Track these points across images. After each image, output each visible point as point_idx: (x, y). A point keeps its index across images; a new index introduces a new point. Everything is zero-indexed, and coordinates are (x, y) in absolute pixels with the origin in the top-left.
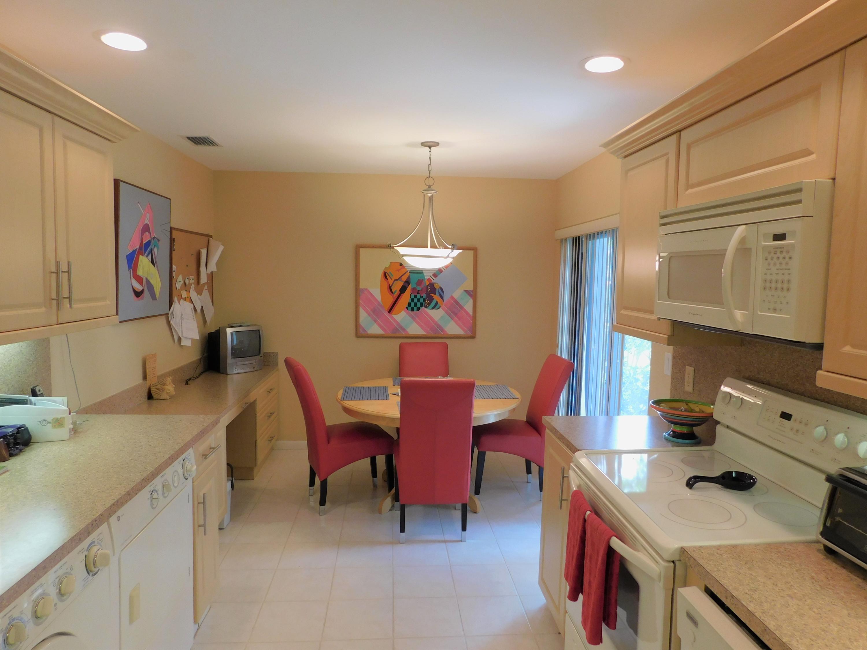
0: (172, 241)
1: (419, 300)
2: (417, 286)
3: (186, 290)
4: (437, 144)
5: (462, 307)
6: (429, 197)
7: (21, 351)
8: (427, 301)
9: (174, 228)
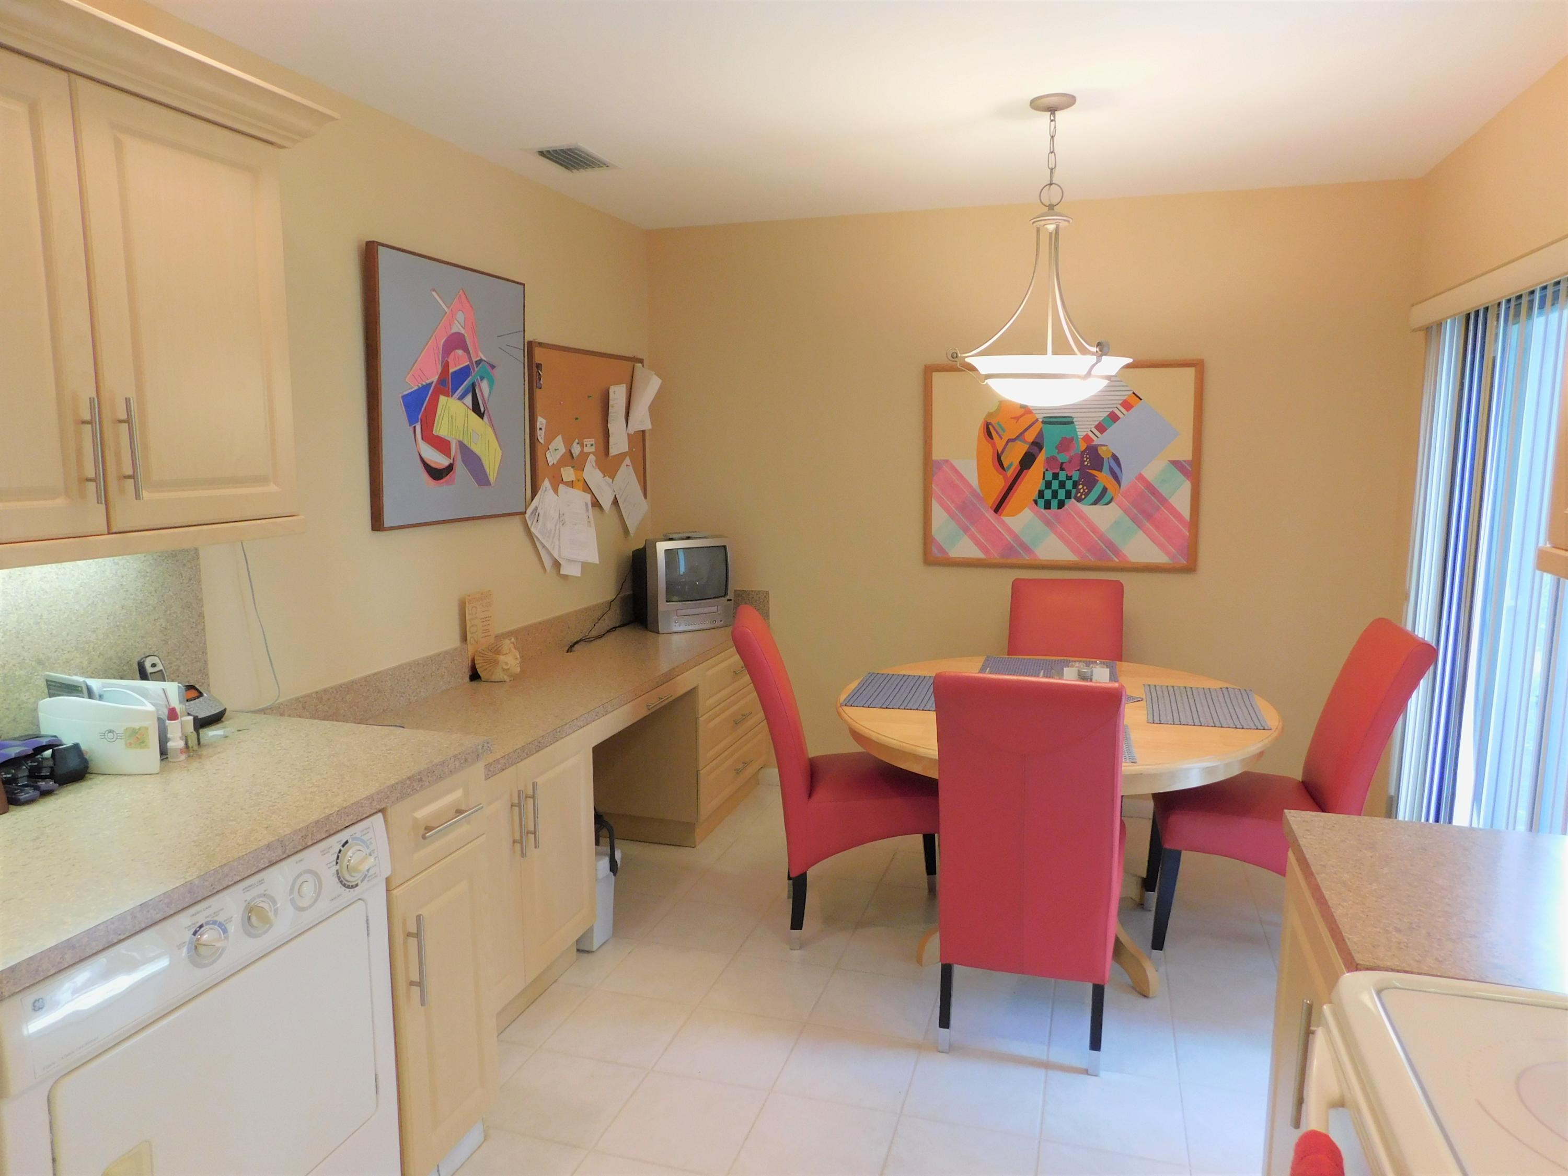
0: (535, 370)
1: (1062, 485)
2: (1058, 453)
3: (573, 467)
4: (1068, 101)
5: (1163, 501)
6: (1051, 234)
7: (122, 585)
8: (1081, 487)
9: (540, 344)
